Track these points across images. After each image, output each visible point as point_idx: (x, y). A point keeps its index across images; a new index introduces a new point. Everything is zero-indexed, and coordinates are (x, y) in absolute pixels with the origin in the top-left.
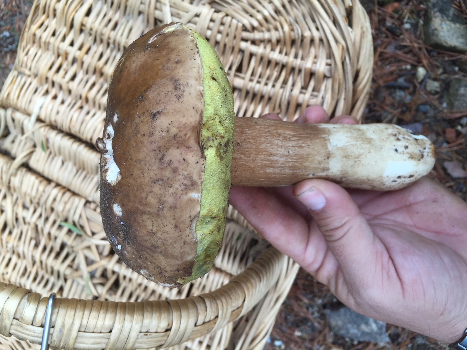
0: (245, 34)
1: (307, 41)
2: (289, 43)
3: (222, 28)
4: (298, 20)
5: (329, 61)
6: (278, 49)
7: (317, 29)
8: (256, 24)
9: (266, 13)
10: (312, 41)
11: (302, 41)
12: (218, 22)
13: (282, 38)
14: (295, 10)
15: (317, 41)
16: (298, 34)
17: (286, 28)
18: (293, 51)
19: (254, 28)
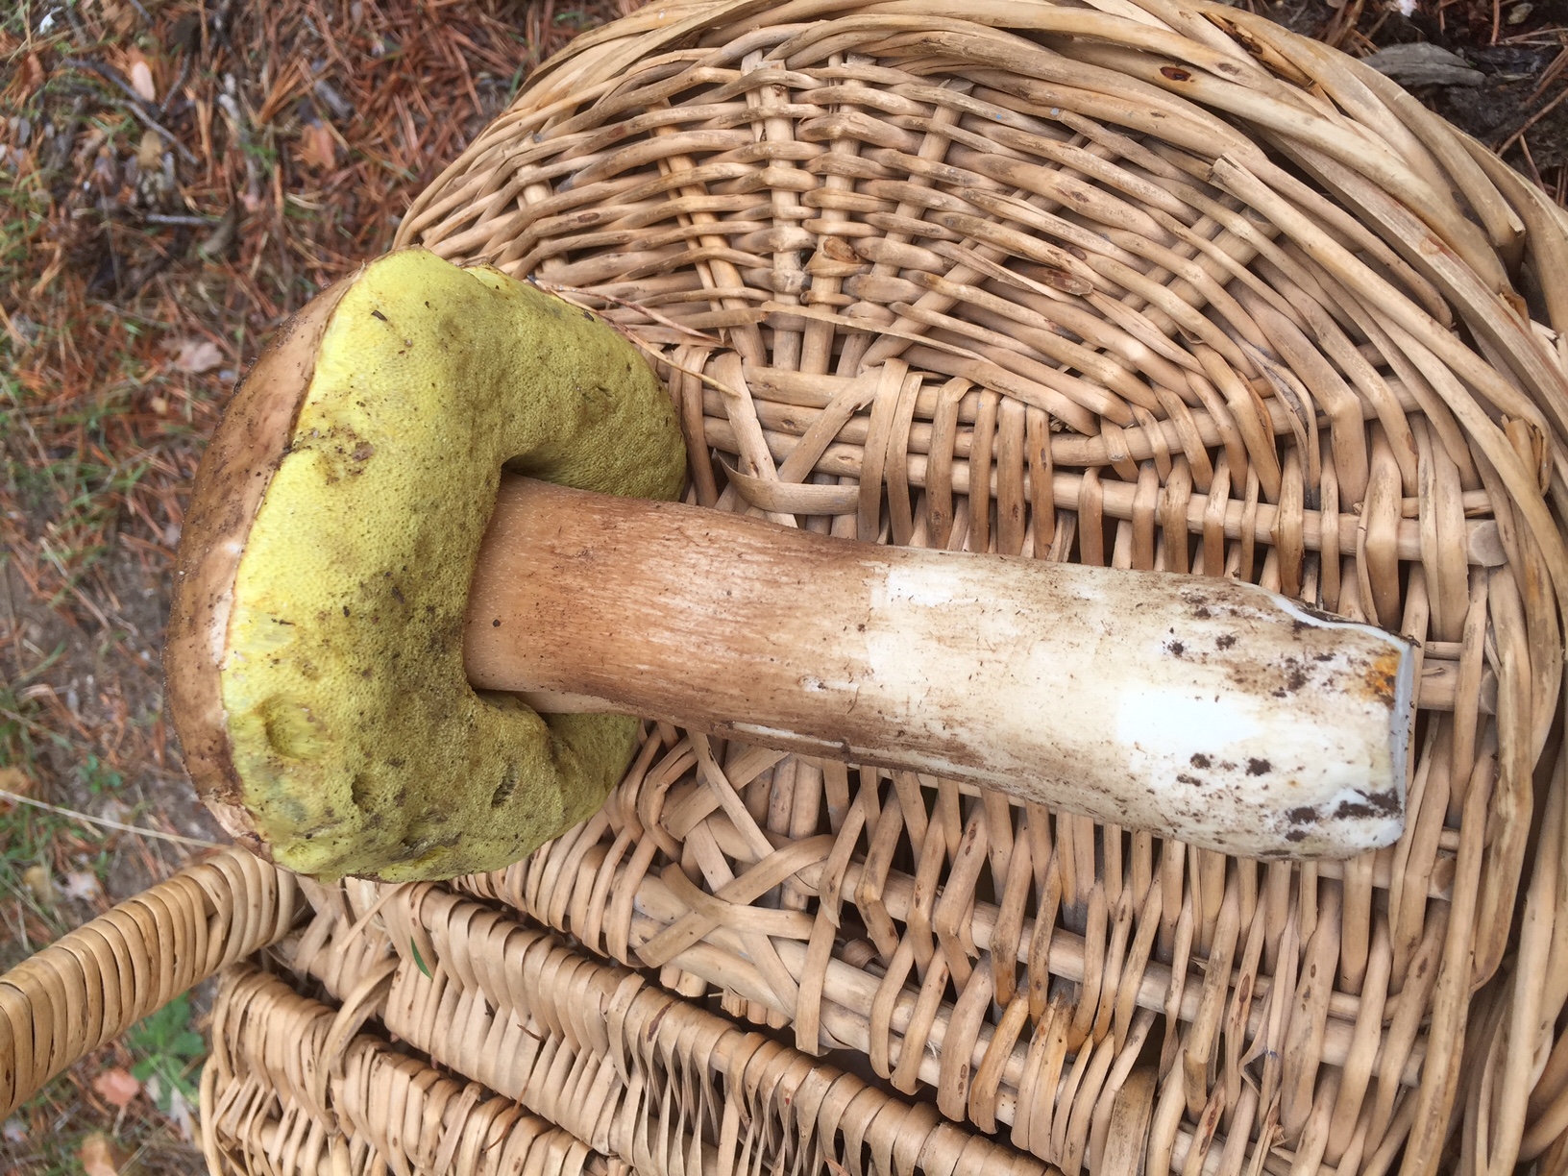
0: (1065, 449)
1: (1349, 432)
2: (1264, 454)
3: (965, 440)
4: (1284, 350)
5: (1477, 500)
6: (1221, 484)
7: (1384, 370)
8: (1101, 402)
9: (1136, 352)
10: (1372, 426)
11: (1325, 432)
12: (945, 421)
13: (1231, 439)
14: (1260, 311)
15: (1396, 424)
16: (1301, 411)
17: (1239, 395)
18: (1293, 479)
19: (1096, 420)
